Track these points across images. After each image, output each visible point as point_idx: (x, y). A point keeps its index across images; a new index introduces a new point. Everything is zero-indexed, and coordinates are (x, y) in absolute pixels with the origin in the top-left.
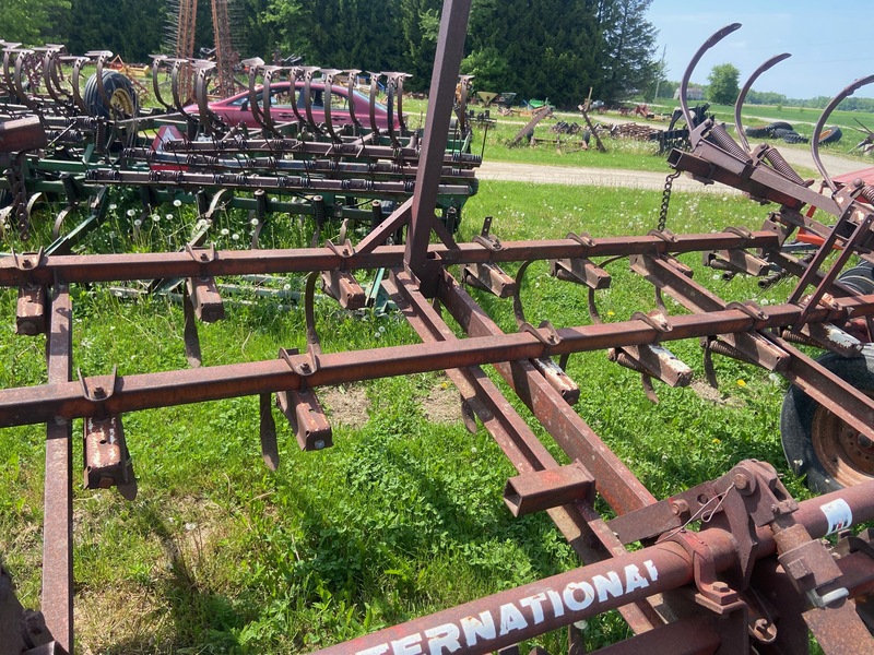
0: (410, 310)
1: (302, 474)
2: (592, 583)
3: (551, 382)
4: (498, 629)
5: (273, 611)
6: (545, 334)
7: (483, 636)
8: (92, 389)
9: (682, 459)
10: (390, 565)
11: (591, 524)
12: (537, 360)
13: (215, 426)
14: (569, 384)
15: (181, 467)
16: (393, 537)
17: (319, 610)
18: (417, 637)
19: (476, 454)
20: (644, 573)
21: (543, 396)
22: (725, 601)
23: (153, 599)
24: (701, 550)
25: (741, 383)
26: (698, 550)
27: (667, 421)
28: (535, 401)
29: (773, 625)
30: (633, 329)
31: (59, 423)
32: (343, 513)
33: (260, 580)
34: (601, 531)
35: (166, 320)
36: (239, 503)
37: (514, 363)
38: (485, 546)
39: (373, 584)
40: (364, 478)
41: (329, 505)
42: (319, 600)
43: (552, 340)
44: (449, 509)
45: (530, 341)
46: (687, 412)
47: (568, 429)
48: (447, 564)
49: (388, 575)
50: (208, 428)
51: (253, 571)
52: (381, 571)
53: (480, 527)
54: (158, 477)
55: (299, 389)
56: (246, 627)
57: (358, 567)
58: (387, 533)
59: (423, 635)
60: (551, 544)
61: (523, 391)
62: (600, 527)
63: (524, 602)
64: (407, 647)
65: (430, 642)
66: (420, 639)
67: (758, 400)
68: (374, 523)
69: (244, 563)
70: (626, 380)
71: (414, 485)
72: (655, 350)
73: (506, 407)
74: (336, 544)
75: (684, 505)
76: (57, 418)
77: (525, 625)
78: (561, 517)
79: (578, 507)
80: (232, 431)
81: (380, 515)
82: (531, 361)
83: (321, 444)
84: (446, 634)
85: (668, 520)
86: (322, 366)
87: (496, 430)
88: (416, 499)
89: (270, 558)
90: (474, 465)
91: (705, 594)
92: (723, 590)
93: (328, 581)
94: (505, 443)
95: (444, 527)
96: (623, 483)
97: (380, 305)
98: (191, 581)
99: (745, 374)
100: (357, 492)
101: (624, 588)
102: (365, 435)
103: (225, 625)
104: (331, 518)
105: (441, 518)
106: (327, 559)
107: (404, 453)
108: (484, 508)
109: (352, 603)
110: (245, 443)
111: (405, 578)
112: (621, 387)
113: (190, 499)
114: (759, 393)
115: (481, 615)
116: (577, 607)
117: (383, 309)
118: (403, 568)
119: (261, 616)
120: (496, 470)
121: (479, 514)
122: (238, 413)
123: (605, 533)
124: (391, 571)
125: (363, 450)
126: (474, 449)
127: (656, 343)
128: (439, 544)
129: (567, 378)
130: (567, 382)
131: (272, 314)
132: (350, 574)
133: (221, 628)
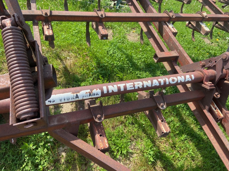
0: (130, 4)
1: (95, 50)
2: (177, 78)
3: (170, 29)
4: (152, 85)
5: (89, 80)
6: (171, 14)
7: (148, 86)
8: (44, 13)
9: (197, 58)
10: (117, 74)
11: (175, 67)
12: (167, 22)
13: (72, 34)
14: (175, 30)
15: (64, 44)
16: (118, 68)
17: (100, 81)
18: (132, 84)
19: (141, 51)
20: (191, 77)
21: (167, 33)
22: (210, 86)
23: (60, 74)
24: (207, 74)
25: (218, 40)
26: (206, 74)
27: (195, 47)
28: (164, 34)
29: (219, 94)
30: (197, 16)
31: (36, 22)
32: (106, 61)
33: (85, 73)
34: (178, 69)
35: (56, 3)
36: (79, 55)
37: (160, 22)
38: (141, 72)
39: (113, 77)
40: (112, 53)
41: (102, 58)
42: (100, 79)
43: (173, 16)
44: (133, 63)
45: (166, 16)
46: (201, 46)
47: (173, 43)
48: (131, 75)
49: (117, 76)
50: (70, 35)
51: (84, 70)
52: (115, 75)
53: (140, 68)
54: (58, 45)
55: (99, 22)
56: (82, 83)
57: (109, 73)
58: (117, 66)
59: (134, 83)
60: (158, 74)
61: (161, 31)
62: (177, 68)
63: (159, 80)
64: (130, 85)
65: (135, 85)
66: (133, 84)
67: (221, 45)
68: (114, 64)
69: (81, 69)
70: (185, 35)
71: (124, 56)
72: (201, 24)
73: (156, 35)
74: (104, 67)
75: (204, 63)
76: (35, 20)
77: (159, 85)
78: (166, 65)
79: (173, 62)
80: (77, 36)
81: (116, 62)
82: (165, 22)
83: (105, 38)
84: (139, 84)
85: (198, 67)
86: (106, 16)
87: (152, 41)
88: (125, 59)
89: (87, 69)
90: (140, 53)
91: (205, 84)
92: (210, 84)
93: (102, 75)
94: (154, 45)
95: (131, 67)
96: (186, 58)
97: (117, 5)
98: (68, 71)
99: (219, 37)
100: (110, 56)
101: (185, 80)
102: (112, 42)
103: (77, 81)
104: (102, 61)
105: (131, 65)
106: (102, 70)
107: (122, 48)
108: (142, 64)
109: (108, 81)
110: (80, 40)
111: (121, 77)
112: (184, 37)
113: (67, 52)
114: (222, 43)
115: (148, 81)
116: (172, 83)
117: (118, 7)
118: (120, 75)
119: (86, 81)
120: (146, 55)
121: (140, 65)
122: (78, 32)
123: (179, 69)
124: (118, 75)
125: (111, 46)
126: (141, 49)
127: (201, 22)
128: (130, 71)
129: (175, 28)
130: (174, 30)
131: (86, 4)
132: (107, 75)
133: (76, 82)
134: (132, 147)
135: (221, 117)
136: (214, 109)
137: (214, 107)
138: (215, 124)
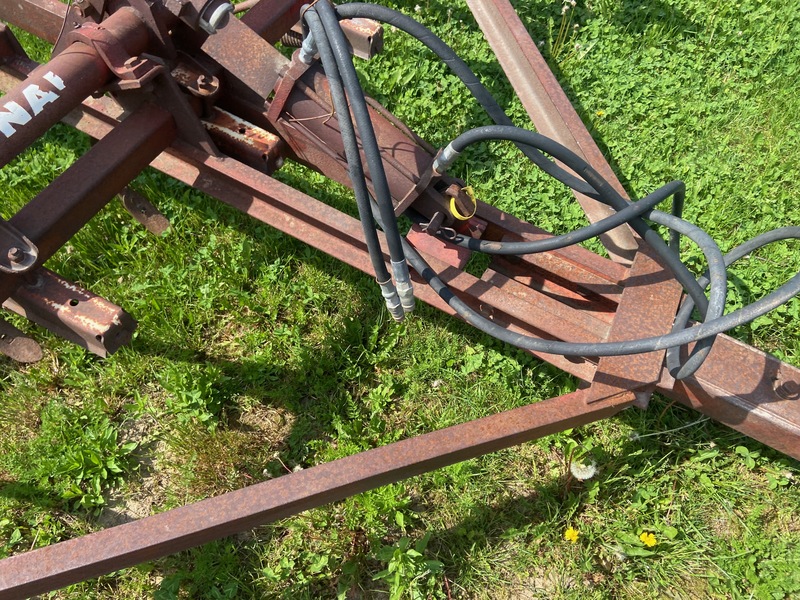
20: (48, 87)
22: (139, 73)
24: (99, 35)
26: (95, 37)
91: (123, 77)
134: (141, 428)
135: (270, 148)
136: (236, 135)
137: (234, 129)
138: (262, 182)
